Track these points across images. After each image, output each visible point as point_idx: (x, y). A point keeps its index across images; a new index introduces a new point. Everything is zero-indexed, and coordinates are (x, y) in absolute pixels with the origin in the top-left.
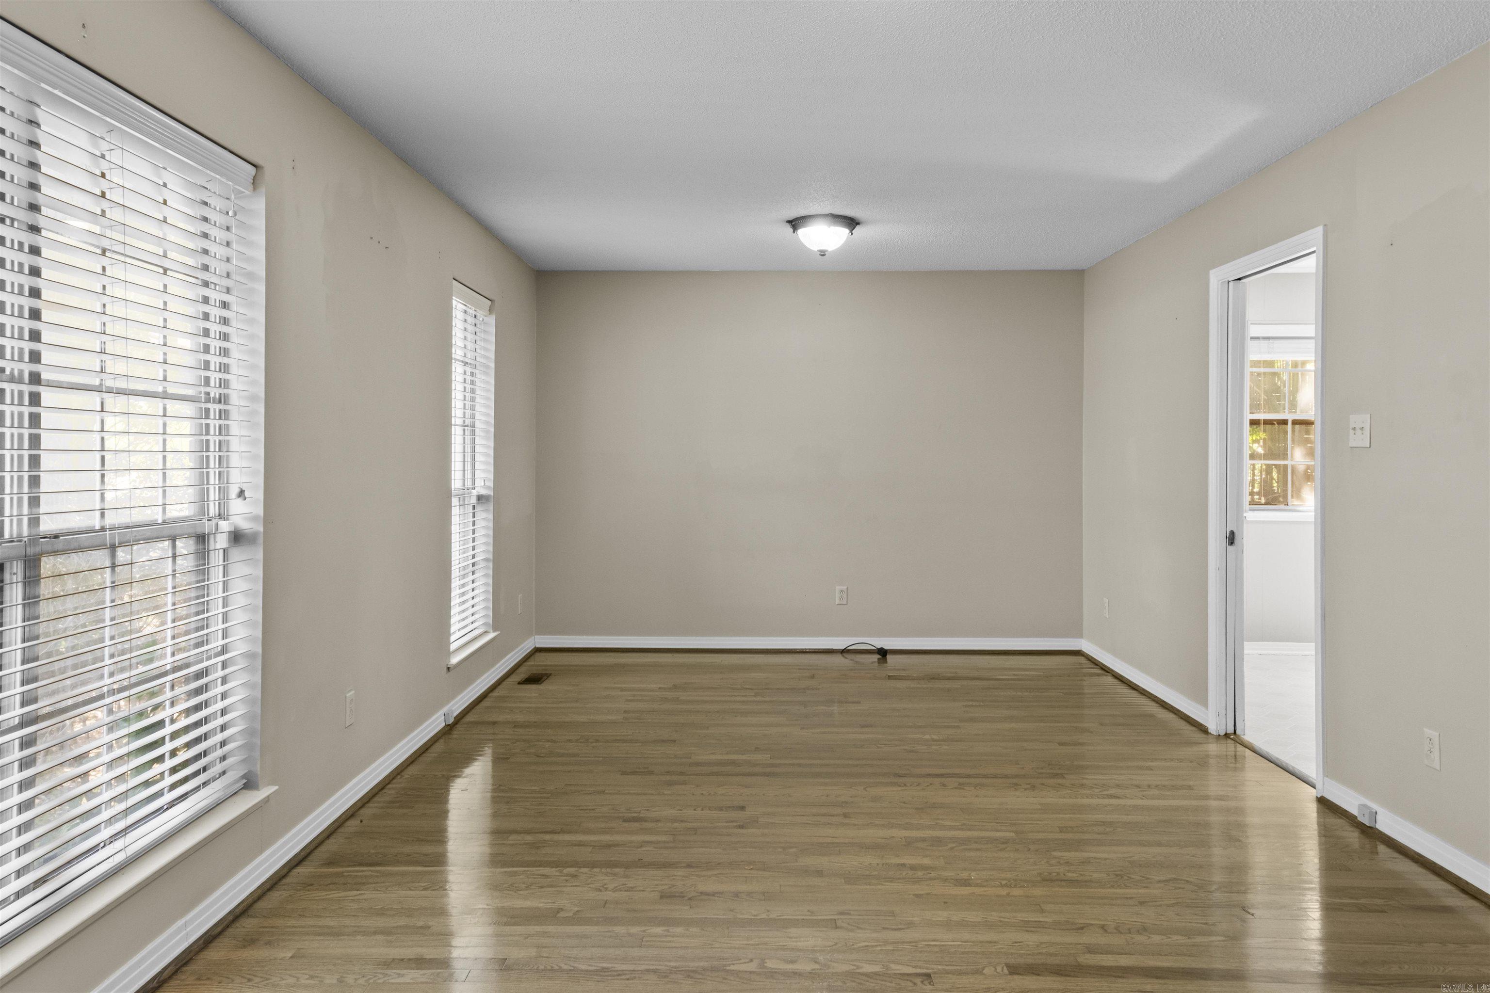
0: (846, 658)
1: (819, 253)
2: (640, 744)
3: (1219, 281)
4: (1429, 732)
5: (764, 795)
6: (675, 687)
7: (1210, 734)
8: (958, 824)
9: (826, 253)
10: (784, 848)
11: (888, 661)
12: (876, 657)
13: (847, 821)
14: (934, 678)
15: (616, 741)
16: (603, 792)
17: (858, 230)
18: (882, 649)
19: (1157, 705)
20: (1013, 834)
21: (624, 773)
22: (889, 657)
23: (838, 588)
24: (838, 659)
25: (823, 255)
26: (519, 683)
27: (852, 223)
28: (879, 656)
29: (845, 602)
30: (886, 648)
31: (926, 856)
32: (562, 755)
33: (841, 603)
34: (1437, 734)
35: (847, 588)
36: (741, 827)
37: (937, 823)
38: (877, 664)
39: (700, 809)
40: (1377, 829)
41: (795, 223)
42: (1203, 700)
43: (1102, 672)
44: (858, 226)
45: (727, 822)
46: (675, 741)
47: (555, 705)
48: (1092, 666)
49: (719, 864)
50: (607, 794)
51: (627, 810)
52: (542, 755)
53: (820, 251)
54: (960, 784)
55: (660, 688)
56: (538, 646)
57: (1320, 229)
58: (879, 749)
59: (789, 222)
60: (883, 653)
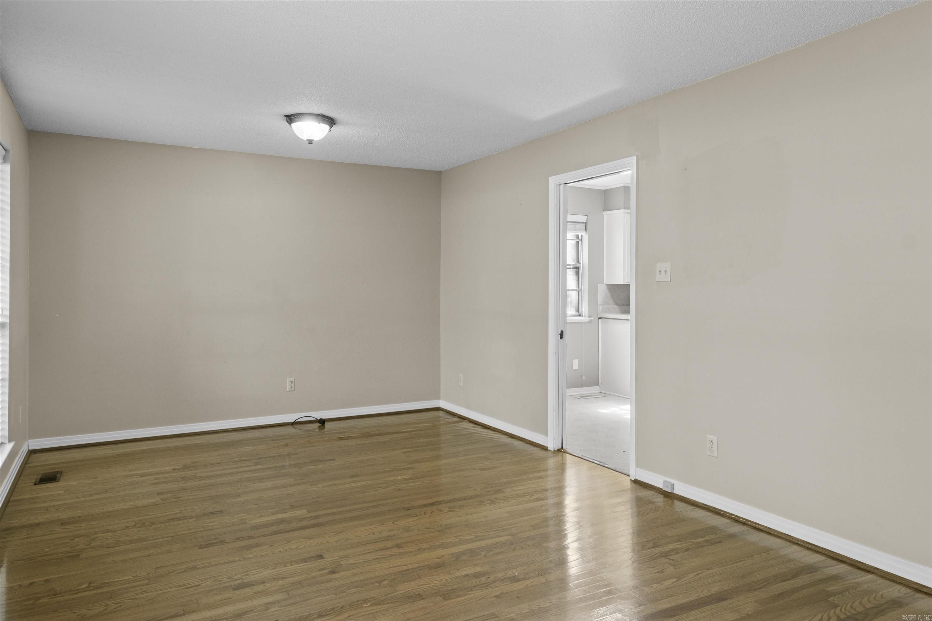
0: (295, 428)
1: (308, 142)
2: (194, 519)
3: (555, 184)
4: (710, 437)
5: (327, 542)
6: (186, 467)
7: (549, 450)
8: (473, 537)
9: (313, 142)
10: (379, 582)
11: (326, 427)
12: (318, 425)
13: (402, 550)
14: (368, 435)
15: (171, 520)
16: (195, 568)
17: (334, 127)
18: (321, 419)
19: (508, 437)
20: (510, 537)
21: (200, 547)
22: (326, 424)
23: (288, 380)
24: (290, 430)
25: (310, 144)
26: (35, 484)
27: (331, 121)
28: (320, 425)
29: (294, 390)
30: (323, 418)
31: (476, 565)
32: (131, 542)
33: (291, 390)
34: (716, 438)
35: (295, 379)
36: (333, 572)
37: (460, 540)
38: (318, 430)
39: (289, 564)
40: (675, 493)
41: (290, 118)
42: (545, 432)
43: (459, 420)
44: (334, 126)
45: (319, 570)
46: (222, 511)
47: (88, 499)
48: (452, 416)
49: (342, 608)
50: (200, 568)
51: (229, 579)
52: (111, 546)
53: (309, 140)
54: (449, 508)
55: (173, 469)
56: (31, 448)
57: (635, 158)
58: (377, 492)
59: (287, 116)
60: (322, 422)
